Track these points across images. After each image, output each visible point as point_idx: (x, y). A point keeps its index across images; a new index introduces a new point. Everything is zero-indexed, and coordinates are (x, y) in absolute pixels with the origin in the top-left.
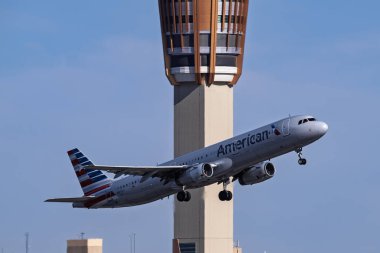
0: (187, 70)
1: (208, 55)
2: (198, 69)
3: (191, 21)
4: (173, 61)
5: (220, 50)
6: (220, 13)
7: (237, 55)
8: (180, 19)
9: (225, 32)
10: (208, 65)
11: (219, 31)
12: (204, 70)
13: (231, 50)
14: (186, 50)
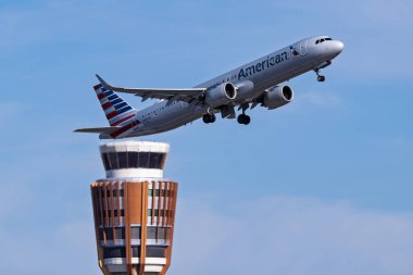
0: (119, 261)
1: (139, 247)
2: (130, 260)
3: (123, 215)
4: (106, 253)
5: (150, 242)
6: (150, 207)
7: (166, 247)
8: (113, 213)
9: (155, 225)
10: (139, 256)
11: (149, 225)
12: (135, 260)
13: (161, 242)
14: (119, 242)
